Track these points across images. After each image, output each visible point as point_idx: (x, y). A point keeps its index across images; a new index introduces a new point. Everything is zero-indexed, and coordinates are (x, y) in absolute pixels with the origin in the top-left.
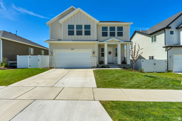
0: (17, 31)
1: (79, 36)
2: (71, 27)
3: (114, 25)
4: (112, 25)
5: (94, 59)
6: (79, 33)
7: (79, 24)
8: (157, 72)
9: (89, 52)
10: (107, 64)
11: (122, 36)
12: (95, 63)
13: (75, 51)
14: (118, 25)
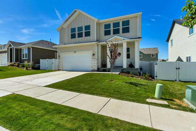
0: (51, 39)
3: (118, 20)
4: (115, 20)
5: (94, 62)
6: (80, 35)
7: (80, 26)
8: (182, 81)
9: (89, 54)
10: (110, 67)
11: (129, 32)
12: (95, 66)
13: (77, 54)
14: (123, 19)
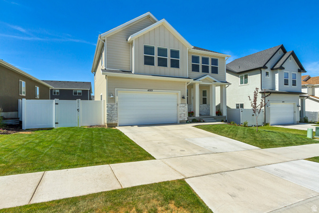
1: (162, 68)
2: (148, 50)
3: (208, 55)
4: (205, 55)
5: (183, 109)
6: (162, 63)
7: (162, 47)
10: (199, 116)
11: (217, 73)
12: (184, 114)
13: (155, 94)
14: (213, 56)
